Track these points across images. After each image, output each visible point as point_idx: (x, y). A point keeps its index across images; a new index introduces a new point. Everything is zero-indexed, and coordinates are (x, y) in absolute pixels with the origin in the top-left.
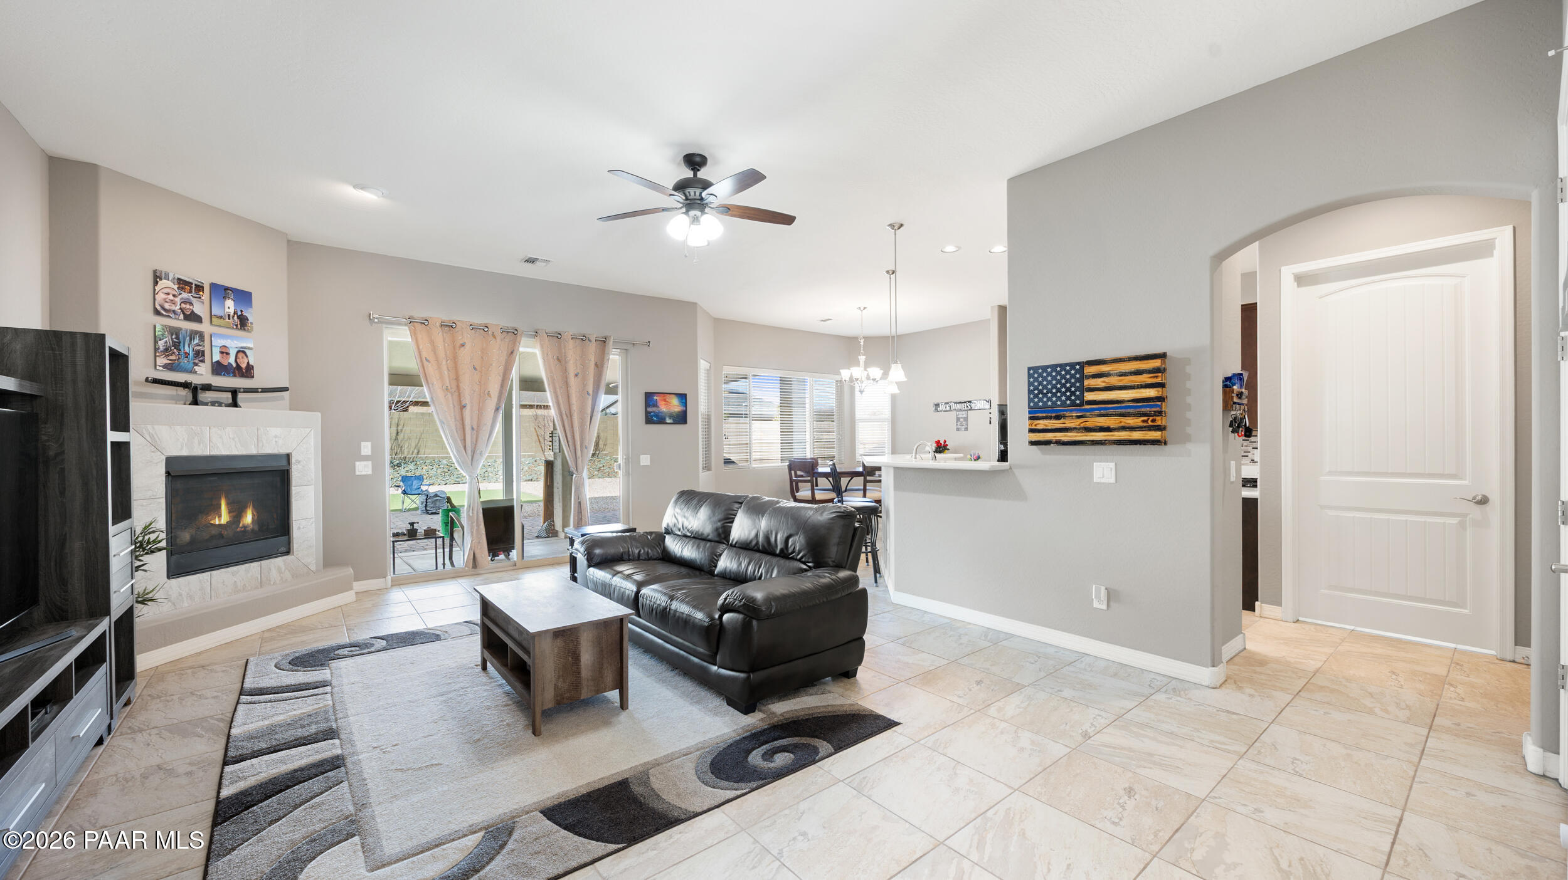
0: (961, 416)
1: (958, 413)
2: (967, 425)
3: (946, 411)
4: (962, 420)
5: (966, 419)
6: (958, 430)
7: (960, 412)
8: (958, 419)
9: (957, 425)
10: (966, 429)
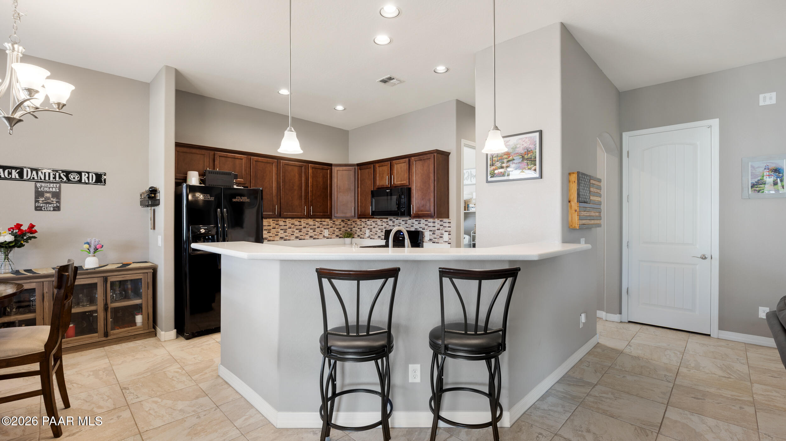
0: (47, 189)
1: (39, 185)
2: (59, 202)
3: (11, 179)
4: (48, 195)
5: (57, 195)
6: (38, 209)
7: (43, 184)
8: (39, 194)
9: (36, 201)
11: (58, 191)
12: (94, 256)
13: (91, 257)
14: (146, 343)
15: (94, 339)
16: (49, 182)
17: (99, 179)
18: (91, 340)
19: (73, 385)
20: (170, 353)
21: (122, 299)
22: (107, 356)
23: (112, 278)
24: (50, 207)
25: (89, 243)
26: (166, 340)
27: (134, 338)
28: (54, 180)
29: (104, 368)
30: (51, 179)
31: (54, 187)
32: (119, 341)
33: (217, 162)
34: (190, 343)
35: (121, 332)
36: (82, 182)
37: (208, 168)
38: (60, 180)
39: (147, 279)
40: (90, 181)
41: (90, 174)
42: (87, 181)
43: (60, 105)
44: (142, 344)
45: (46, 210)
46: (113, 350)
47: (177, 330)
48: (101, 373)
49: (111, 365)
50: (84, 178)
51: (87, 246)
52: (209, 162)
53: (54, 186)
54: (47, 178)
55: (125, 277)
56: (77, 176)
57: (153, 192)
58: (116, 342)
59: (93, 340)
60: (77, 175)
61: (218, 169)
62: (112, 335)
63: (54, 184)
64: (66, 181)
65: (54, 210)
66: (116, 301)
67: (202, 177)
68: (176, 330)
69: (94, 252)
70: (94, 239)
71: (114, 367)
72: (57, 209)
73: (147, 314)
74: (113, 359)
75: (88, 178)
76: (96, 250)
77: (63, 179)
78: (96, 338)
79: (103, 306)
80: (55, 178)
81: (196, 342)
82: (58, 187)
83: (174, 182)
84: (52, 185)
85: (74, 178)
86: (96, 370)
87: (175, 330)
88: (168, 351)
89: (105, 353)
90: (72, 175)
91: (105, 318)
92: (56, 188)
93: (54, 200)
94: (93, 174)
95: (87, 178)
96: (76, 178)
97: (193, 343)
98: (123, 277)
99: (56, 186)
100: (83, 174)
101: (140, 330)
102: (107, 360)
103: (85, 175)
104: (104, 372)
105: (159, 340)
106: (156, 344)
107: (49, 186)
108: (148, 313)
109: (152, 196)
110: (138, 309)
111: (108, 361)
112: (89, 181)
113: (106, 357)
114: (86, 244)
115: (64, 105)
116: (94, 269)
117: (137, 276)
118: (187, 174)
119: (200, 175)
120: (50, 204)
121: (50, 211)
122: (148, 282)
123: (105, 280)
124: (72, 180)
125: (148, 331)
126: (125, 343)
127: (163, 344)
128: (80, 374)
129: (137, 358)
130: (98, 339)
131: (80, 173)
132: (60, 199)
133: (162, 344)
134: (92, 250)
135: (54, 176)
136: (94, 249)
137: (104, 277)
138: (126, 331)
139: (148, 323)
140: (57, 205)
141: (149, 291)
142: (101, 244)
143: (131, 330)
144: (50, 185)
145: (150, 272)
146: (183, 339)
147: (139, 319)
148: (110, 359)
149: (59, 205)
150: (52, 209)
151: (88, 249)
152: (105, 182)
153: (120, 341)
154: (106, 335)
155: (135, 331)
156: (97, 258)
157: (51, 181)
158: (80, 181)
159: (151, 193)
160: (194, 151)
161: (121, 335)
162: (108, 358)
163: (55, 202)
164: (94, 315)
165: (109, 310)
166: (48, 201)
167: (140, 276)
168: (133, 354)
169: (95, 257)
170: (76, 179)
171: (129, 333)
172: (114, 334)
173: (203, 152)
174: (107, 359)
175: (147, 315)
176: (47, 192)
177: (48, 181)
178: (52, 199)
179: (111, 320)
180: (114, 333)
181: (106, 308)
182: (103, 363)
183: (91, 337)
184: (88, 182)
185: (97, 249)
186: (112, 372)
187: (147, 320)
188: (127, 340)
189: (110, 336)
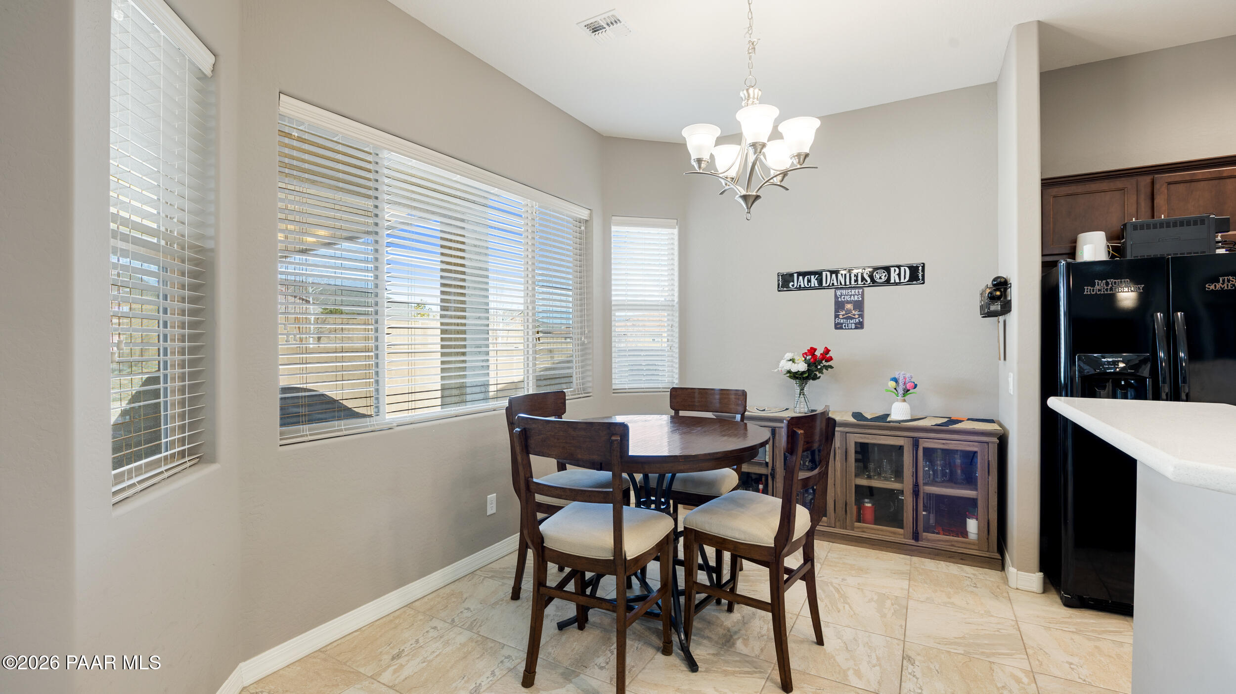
0: (848, 298)
1: (839, 293)
2: (861, 316)
3: (811, 288)
4: (849, 306)
5: (859, 305)
6: (838, 326)
7: (844, 292)
8: (839, 305)
9: (837, 316)
10: (860, 325)
11: (860, 299)
12: (904, 401)
13: (900, 402)
14: (981, 577)
15: (898, 538)
16: (850, 287)
17: (916, 274)
18: (895, 537)
19: (844, 607)
20: (1019, 623)
21: (943, 482)
22: (910, 576)
23: (927, 442)
24: (852, 323)
25: (896, 379)
26: (1019, 587)
27: (962, 559)
28: (856, 283)
29: (897, 596)
30: (853, 282)
31: (856, 295)
32: (935, 555)
33: (1160, 200)
34: (1070, 617)
35: (939, 541)
36: (891, 282)
37: (1134, 219)
38: (863, 283)
39: (987, 456)
40: (902, 280)
41: (902, 269)
42: (897, 281)
43: (801, 157)
44: (972, 576)
45: (847, 328)
46: (922, 569)
47: (1044, 574)
48: (888, 603)
49: (908, 597)
50: (894, 277)
51: (893, 384)
52: (1137, 203)
53: (856, 292)
54: (848, 283)
55: (947, 443)
56: (884, 274)
57: (1001, 286)
58: (930, 554)
59: (896, 539)
60: (884, 272)
61: (1163, 216)
62: (924, 539)
63: (856, 290)
64: (870, 284)
65: (856, 328)
66: (933, 483)
67: (1118, 241)
68: (1042, 574)
69: (904, 394)
70: (903, 373)
71: (911, 603)
72: (859, 326)
73: (986, 521)
74: (915, 586)
75: (899, 275)
76: (906, 391)
77: (867, 281)
78: (900, 536)
79: (911, 486)
80: (856, 281)
81: (1086, 621)
82: (860, 293)
83: (1041, 262)
84: (853, 291)
85: (880, 278)
86: (884, 594)
87: (1040, 575)
88: (1015, 616)
89: (908, 567)
90: (877, 273)
91: (915, 507)
92: (858, 295)
93: (856, 313)
94: (906, 268)
95: (897, 276)
96: (883, 277)
97: (1079, 620)
98: (944, 444)
99: (859, 292)
100: (892, 269)
101: (973, 547)
102: (905, 584)
103: (895, 270)
104: (892, 604)
105: (1006, 581)
106: (998, 587)
107: (850, 294)
108: (988, 520)
109: (996, 295)
110: (969, 507)
111: (907, 587)
112: (900, 279)
113: (908, 576)
114: (893, 380)
115: (807, 155)
116: (899, 422)
117: (969, 446)
118: (1075, 241)
119: (1109, 238)
120: (852, 318)
121: (851, 329)
122: (989, 461)
123: (916, 443)
124: (877, 281)
125: (987, 554)
126: (945, 563)
127: (1012, 594)
128: (862, 590)
129: (953, 603)
130: (903, 540)
131: (887, 269)
132: (863, 311)
133: (1010, 594)
134: (901, 392)
135: (855, 278)
136: (904, 390)
137: (913, 438)
138: (947, 541)
139: (988, 539)
140: (859, 320)
141: (990, 478)
142: (914, 383)
143: (957, 542)
144: (851, 292)
145: (993, 443)
146: (1058, 600)
147: (972, 525)
148: (911, 583)
149: (861, 320)
150: (853, 326)
151: (895, 389)
152: (923, 279)
153: (937, 555)
154: (916, 537)
155: (963, 545)
156: (909, 404)
157: (853, 286)
158: (888, 282)
159: (995, 290)
160: (1094, 186)
161: (939, 546)
162: (909, 580)
163: (857, 316)
164: (900, 497)
165: (921, 495)
166: (849, 315)
167: (973, 446)
168: (950, 590)
169: (904, 404)
170: (884, 279)
171: (953, 545)
172: (928, 540)
173: (1119, 183)
174: (907, 582)
175: (986, 524)
176: (848, 302)
177: (848, 286)
178: (854, 312)
179: (924, 513)
180: (929, 537)
181: (916, 492)
182: (897, 586)
183: (894, 533)
184: (899, 282)
185: (909, 390)
186: (905, 611)
187: (986, 532)
188: (949, 557)
189: (922, 541)
